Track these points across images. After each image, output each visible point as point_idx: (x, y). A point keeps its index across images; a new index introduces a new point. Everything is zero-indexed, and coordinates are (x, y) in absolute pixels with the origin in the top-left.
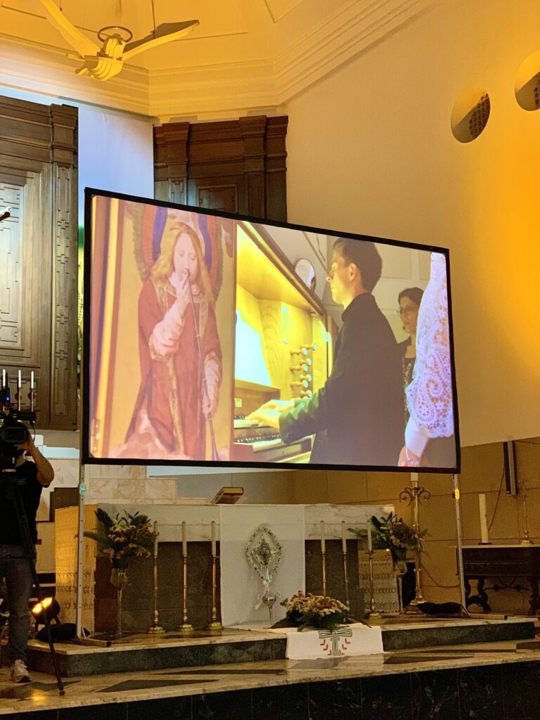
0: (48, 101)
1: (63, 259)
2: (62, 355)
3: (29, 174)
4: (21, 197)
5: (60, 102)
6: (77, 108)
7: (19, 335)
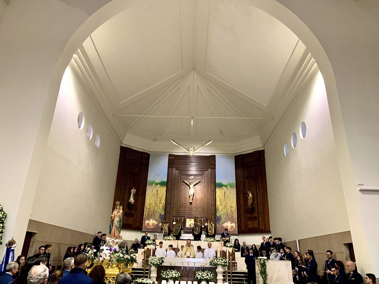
0: (208, 155)
1: (213, 191)
2: (213, 214)
3: (205, 172)
4: (203, 177)
5: (211, 155)
6: (215, 155)
7: (203, 210)
